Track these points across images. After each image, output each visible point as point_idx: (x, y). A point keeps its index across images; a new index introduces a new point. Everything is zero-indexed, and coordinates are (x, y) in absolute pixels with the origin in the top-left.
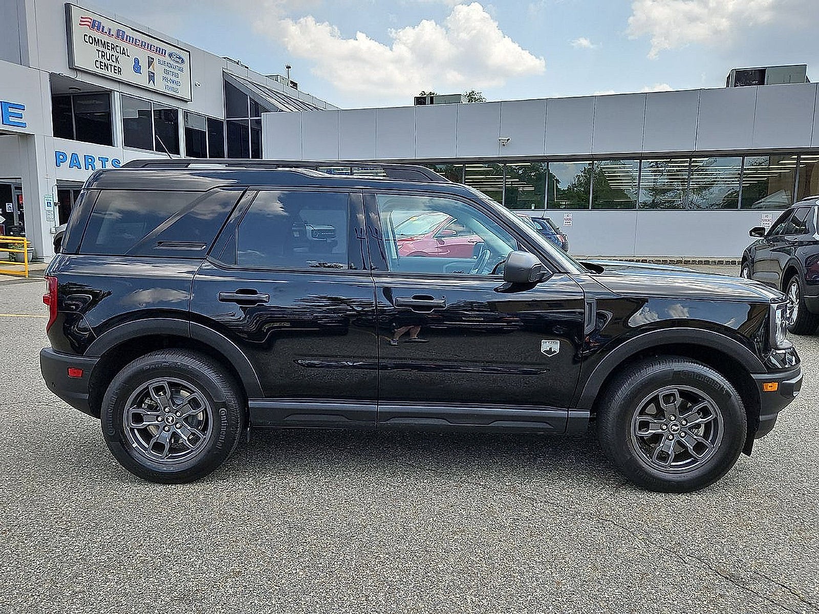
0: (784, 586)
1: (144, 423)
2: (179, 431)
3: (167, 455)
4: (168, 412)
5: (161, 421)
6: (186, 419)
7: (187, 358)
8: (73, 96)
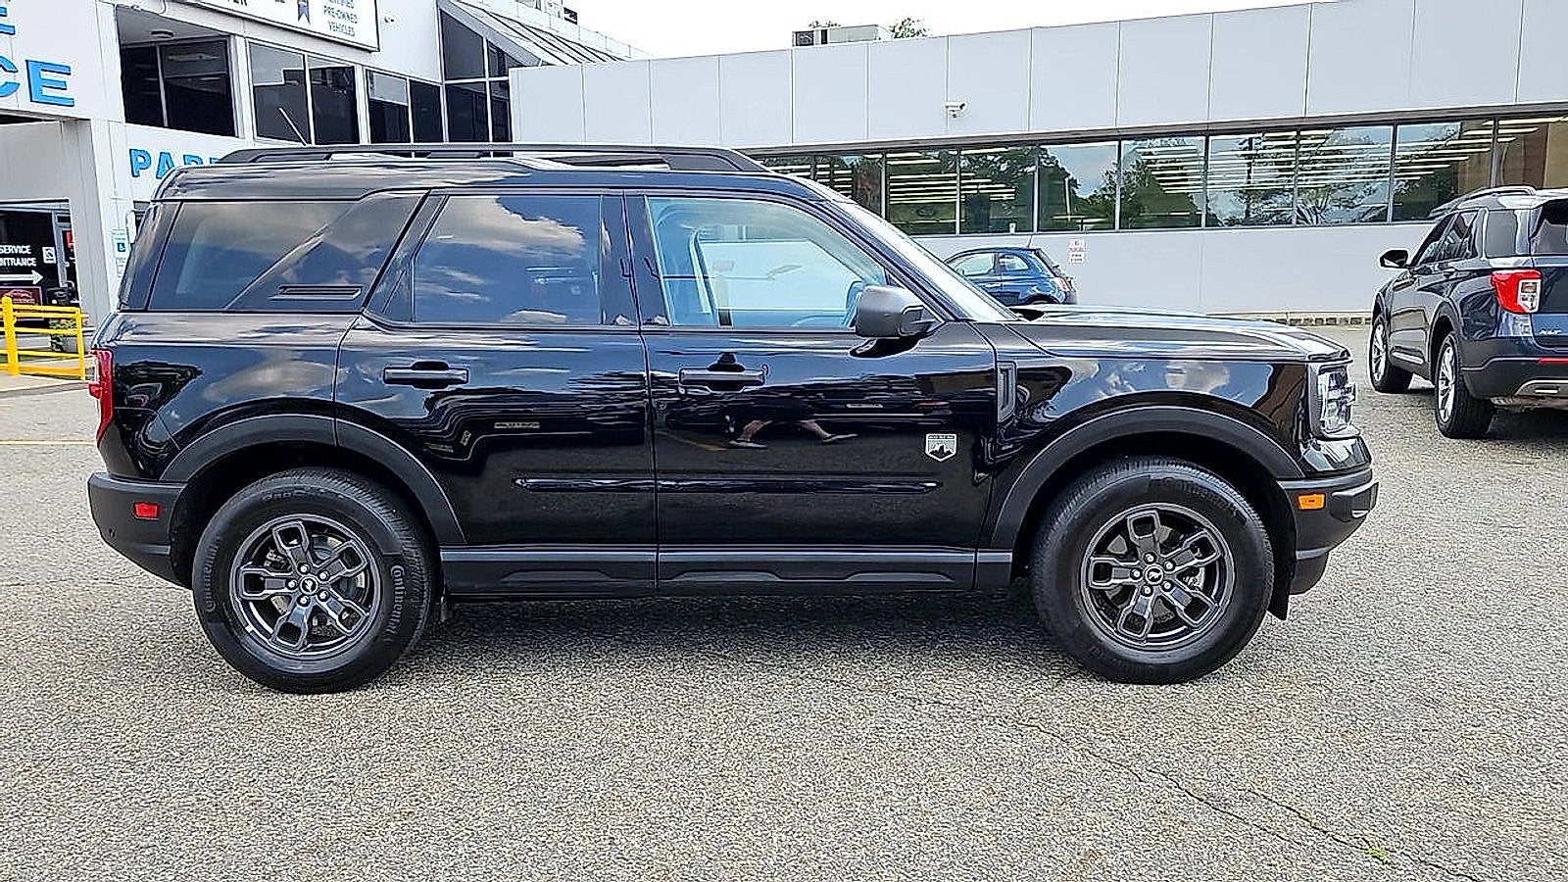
0: (1291, 809)
1: (265, 592)
2: (324, 604)
3: (304, 646)
4: (306, 573)
5: (294, 589)
6: (336, 585)
7: (336, 481)
8: (161, 47)
